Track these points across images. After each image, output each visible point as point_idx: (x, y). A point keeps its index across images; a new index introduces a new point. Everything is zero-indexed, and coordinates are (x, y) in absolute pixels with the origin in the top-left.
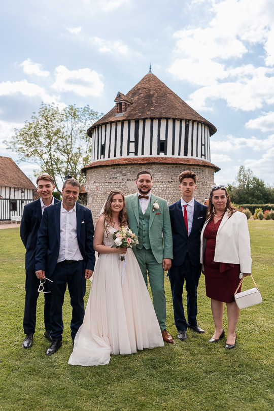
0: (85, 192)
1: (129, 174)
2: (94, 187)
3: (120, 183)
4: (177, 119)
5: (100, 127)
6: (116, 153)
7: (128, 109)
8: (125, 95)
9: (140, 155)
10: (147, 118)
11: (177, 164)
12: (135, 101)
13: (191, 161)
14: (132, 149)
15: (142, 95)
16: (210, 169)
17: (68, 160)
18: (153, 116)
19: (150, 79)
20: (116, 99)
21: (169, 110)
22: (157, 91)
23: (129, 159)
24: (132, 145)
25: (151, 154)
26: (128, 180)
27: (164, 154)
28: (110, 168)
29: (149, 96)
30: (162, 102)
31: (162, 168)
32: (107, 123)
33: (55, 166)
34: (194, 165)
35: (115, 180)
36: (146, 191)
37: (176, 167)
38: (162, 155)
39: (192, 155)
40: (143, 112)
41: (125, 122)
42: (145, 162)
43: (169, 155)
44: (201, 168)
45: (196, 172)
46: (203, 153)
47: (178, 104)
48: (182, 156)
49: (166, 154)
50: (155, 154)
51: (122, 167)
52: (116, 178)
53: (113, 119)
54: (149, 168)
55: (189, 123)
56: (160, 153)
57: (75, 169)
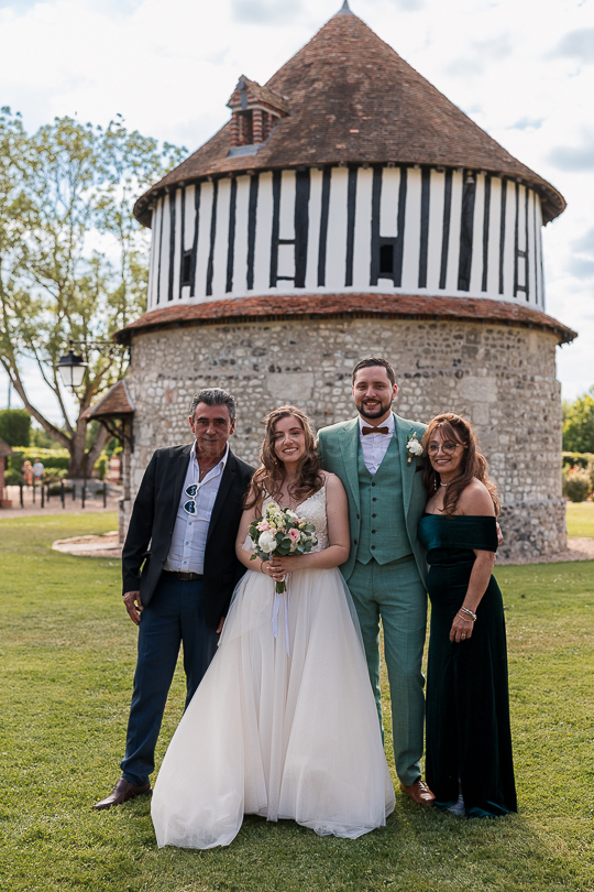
0: (126, 409)
1: (276, 349)
2: (160, 392)
3: (247, 378)
4: (435, 167)
5: (179, 192)
6: (234, 280)
7: (274, 133)
8: (262, 84)
9: (311, 286)
10: (336, 165)
11: (434, 317)
12: (295, 105)
13: (483, 306)
14: (287, 266)
15: (318, 85)
16: (545, 335)
17: (60, 300)
18: (358, 158)
19: (345, 32)
20: (233, 98)
21: (410, 136)
22: (367, 72)
23: (278, 301)
24: (287, 254)
25: (349, 282)
26: (272, 369)
27: (390, 282)
28: (213, 328)
29: (343, 90)
30: (386, 110)
31: (386, 330)
32: (204, 179)
33: (14, 322)
34: (492, 321)
35: (230, 370)
36: (377, 410)
37: (433, 327)
38: (385, 286)
39: (484, 288)
40: (322, 144)
41: (262, 176)
42: (331, 310)
43: (409, 286)
44: (515, 330)
45: (499, 343)
46: (522, 282)
47: (439, 116)
48: (452, 290)
49: (398, 284)
50: (362, 284)
51: (251, 325)
52: (233, 362)
53: (223, 165)
54: (342, 331)
55: (475, 179)
56: (380, 281)
57: (85, 331)
